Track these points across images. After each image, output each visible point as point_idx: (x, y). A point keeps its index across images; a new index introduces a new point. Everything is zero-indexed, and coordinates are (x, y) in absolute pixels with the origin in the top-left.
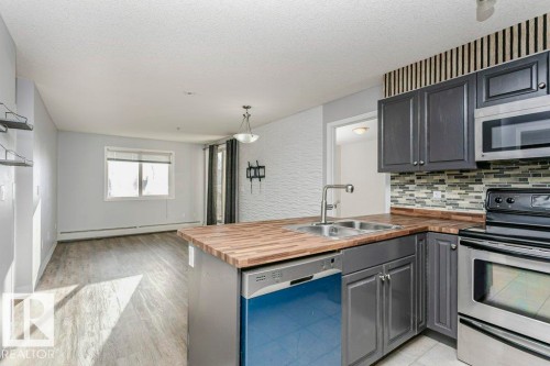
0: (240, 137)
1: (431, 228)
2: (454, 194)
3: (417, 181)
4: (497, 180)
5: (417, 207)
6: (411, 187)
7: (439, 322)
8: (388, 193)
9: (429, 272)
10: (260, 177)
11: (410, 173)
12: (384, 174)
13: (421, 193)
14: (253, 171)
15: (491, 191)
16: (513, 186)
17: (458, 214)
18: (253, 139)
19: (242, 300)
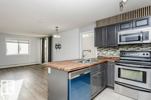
0: (55, 36)
1: (108, 61)
2: (112, 53)
3: (104, 49)
4: (122, 49)
5: (104, 56)
6: (102, 51)
7: (110, 84)
8: (97, 52)
9: (108, 72)
10: (60, 48)
11: (102, 47)
12: (96, 47)
13: (105, 52)
14: (57, 46)
15: (121, 51)
16: (125, 50)
17: (114, 57)
18: (59, 37)
19: (69, 80)
